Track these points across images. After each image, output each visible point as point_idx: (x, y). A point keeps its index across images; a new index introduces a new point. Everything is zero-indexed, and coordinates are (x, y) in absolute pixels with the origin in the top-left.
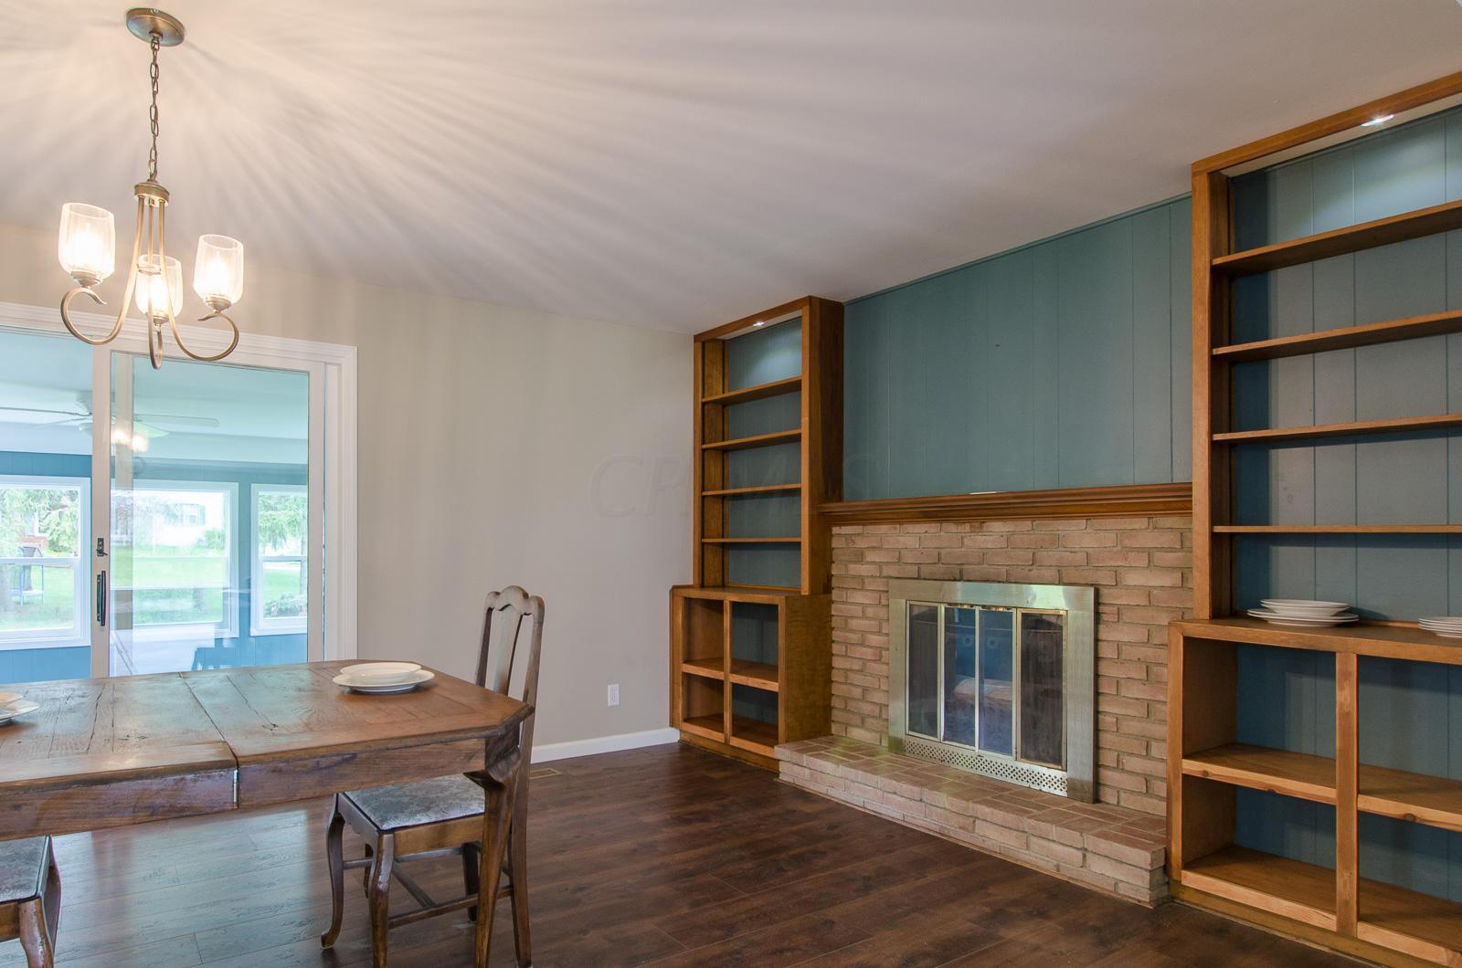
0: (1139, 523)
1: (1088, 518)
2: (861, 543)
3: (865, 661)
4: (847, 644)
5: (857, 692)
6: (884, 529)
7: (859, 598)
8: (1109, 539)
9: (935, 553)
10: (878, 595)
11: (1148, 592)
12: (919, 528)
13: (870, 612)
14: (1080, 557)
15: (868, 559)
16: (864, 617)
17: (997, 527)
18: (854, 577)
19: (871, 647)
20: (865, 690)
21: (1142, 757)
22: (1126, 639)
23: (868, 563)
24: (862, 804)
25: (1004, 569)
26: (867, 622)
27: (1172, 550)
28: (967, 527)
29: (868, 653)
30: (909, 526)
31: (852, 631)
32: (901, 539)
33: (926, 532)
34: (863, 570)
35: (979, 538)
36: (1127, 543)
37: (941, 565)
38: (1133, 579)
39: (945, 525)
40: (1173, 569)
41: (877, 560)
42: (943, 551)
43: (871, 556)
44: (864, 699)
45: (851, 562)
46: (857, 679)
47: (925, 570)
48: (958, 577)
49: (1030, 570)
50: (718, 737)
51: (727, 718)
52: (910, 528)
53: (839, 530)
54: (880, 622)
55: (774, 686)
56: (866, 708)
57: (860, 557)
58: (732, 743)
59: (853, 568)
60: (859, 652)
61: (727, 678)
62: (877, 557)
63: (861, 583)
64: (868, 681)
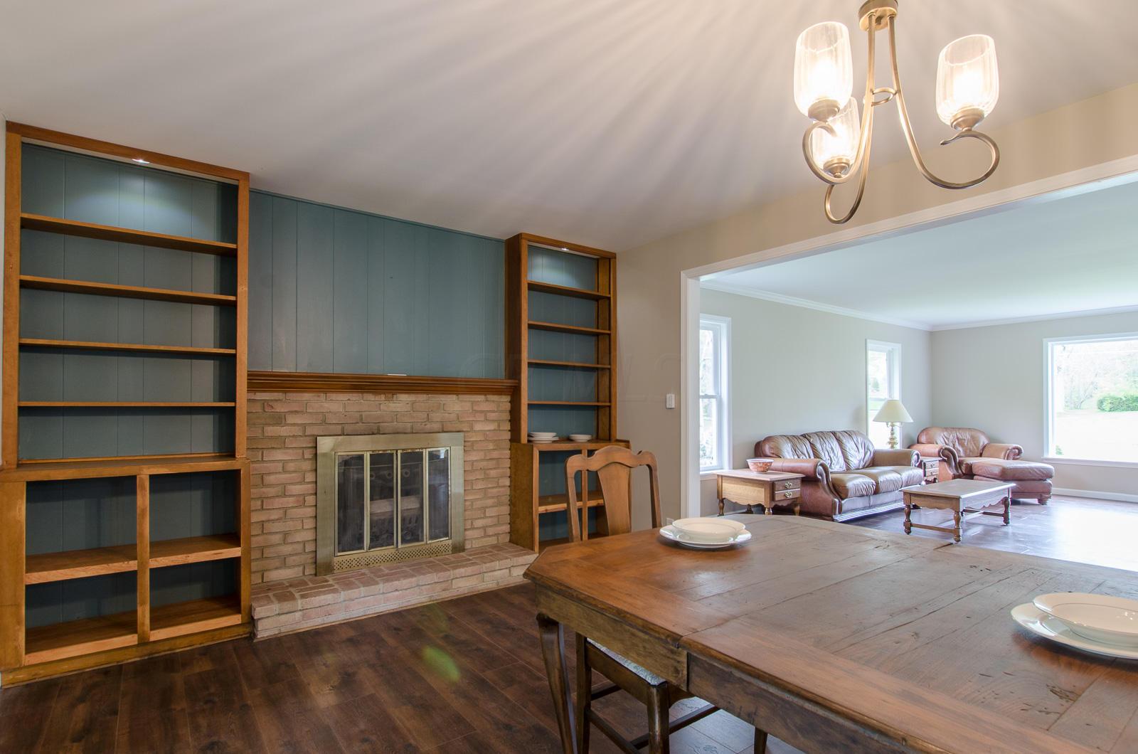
0: (480, 398)
1: (457, 395)
2: (279, 408)
3: (285, 510)
4: (262, 499)
5: (276, 539)
6: (307, 396)
7: (279, 455)
8: (467, 406)
9: (357, 415)
10: (301, 451)
11: (484, 432)
12: (343, 397)
13: (291, 466)
14: (453, 416)
15: (288, 422)
16: (284, 471)
17: (404, 398)
18: (271, 438)
19: (293, 496)
20: (285, 534)
21: (483, 518)
22: (475, 459)
23: (288, 425)
24: (363, 614)
25: (409, 425)
26: (287, 475)
27: (494, 412)
28: (383, 397)
29: (290, 502)
30: (331, 394)
31: (269, 486)
32: (326, 405)
33: (349, 400)
34: (283, 431)
35: (391, 405)
36: (475, 408)
37: (361, 424)
38: (478, 427)
39: (365, 395)
40: (493, 421)
41: (299, 422)
42: (364, 414)
43: (291, 420)
44: (285, 542)
45: (269, 425)
46: (277, 527)
47: (348, 429)
48: (376, 431)
49: (425, 425)
50: (131, 639)
51: (144, 614)
52: (334, 396)
53: (252, 396)
54: (304, 473)
55: (234, 552)
56: (287, 549)
57: (279, 420)
58: (152, 639)
59: (271, 430)
60: (278, 503)
61: (142, 565)
62: (298, 420)
63: (281, 442)
64: (289, 526)
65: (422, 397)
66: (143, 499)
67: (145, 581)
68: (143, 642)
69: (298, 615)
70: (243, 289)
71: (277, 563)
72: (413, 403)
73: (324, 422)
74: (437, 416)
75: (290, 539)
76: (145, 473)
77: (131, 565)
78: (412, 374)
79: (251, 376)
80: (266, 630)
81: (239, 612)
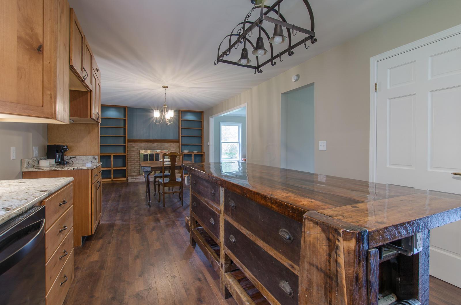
0: (172, 143)
1: (167, 143)
2: (133, 145)
3: (135, 163)
5: (133, 168)
6: (138, 143)
7: (133, 153)
8: (169, 145)
10: (137, 153)
11: (173, 150)
12: (145, 143)
13: (136, 155)
14: (166, 147)
16: (134, 156)
17: (156, 143)
19: (136, 160)
20: (135, 167)
25: (157, 148)
27: (175, 146)
28: (152, 143)
29: (135, 162)
31: (132, 159)
32: (141, 145)
34: (134, 149)
35: (153, 145)
36: (171, 145)
37: (148, 148)
38: (171, 149)
39: (148, 143)
40: (175, 148)
42: (148, 146)
43: (135, 147)
44: (134, 168)
45: (132, 148)
46: (133, 166)
47: (146, 149)
48: (151, 150)
49: (160, 148)
50: (110, 180)
51: (112, 176)
52: (143, 143)
53: (128, 143)
54: (138, 156)
55: (125, 168)
56: (135, 170)
57: (133, 147)
58: (113, 180)
59: (132, 149)
60: (133, 162)
61: (112, 169)
62: (137, 147)
63: (134, 151)
64: (135, 166)
65: (160, 143)
66: (112, 159)
67: (112, 171)
68: (112, 181)
69: (135, 179)
70: (127, 126)
71: (133, 172)
72: (158, 144)
73: (141, 148)
74: (163, 147)
75: (135, 168)
76: (112, 155)
77: (110, 169)
78: (158, 139)
79: (128, 140)
80: (130, 181)
81: (126, 178)
